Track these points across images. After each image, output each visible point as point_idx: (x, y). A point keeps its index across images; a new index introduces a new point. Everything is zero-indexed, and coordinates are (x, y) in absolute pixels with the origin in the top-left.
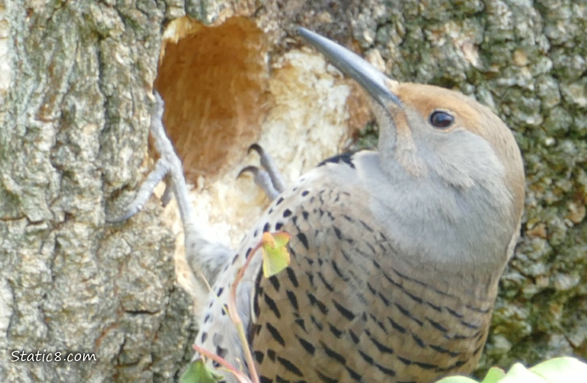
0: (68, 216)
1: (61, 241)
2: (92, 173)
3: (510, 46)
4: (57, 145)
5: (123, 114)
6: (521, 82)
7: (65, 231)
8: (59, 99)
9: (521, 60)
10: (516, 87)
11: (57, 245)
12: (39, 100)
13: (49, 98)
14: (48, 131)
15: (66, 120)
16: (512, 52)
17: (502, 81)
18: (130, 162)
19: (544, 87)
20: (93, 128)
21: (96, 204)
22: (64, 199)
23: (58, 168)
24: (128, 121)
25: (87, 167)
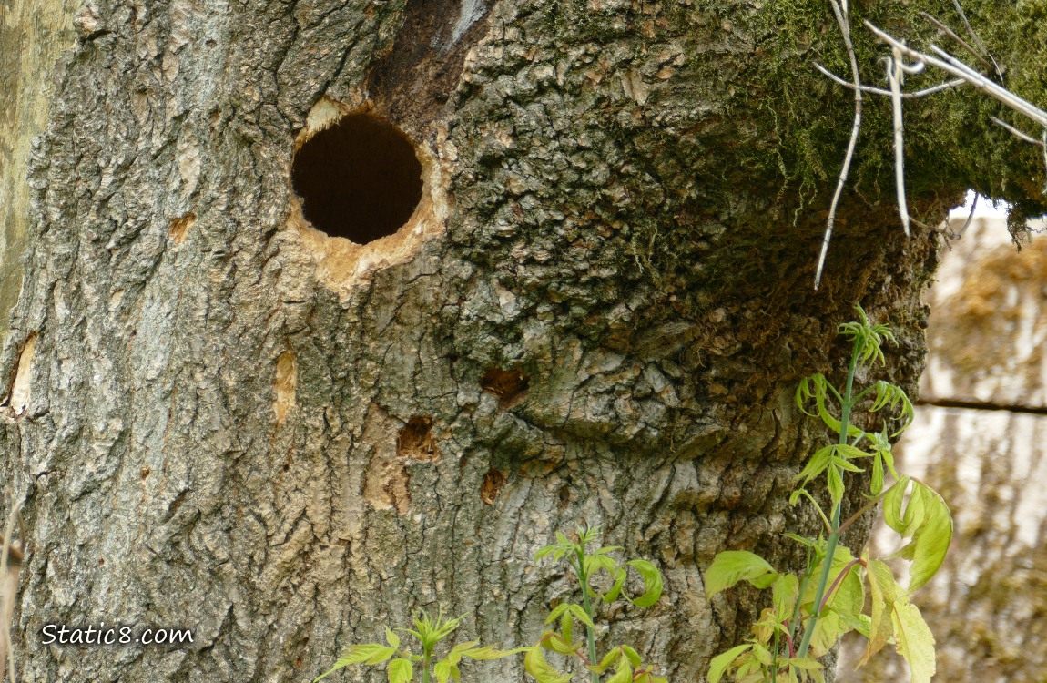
0: (240, 249)
1: (236, 263)
2: (253, 222)
3: (529, 134)
4: (229, 208)
5: (268, 187)
6: (541, 156)
7: (239, 256)
8: (230, 180)
9: (537, 142)
10: (537, 158)
11: (235, 266)
12: (219, 181)
13: (224, 180)
14: (224, 198)
15: (235, 192)
16: (531, 138)
17: (530, 156)
18: (275, 215)
19: (555, 158)
20: (251, 196)
21: (256, 240)
22: (238, 238)
23: (234, 220)
24: (272, 190)
25: (249, 219)
